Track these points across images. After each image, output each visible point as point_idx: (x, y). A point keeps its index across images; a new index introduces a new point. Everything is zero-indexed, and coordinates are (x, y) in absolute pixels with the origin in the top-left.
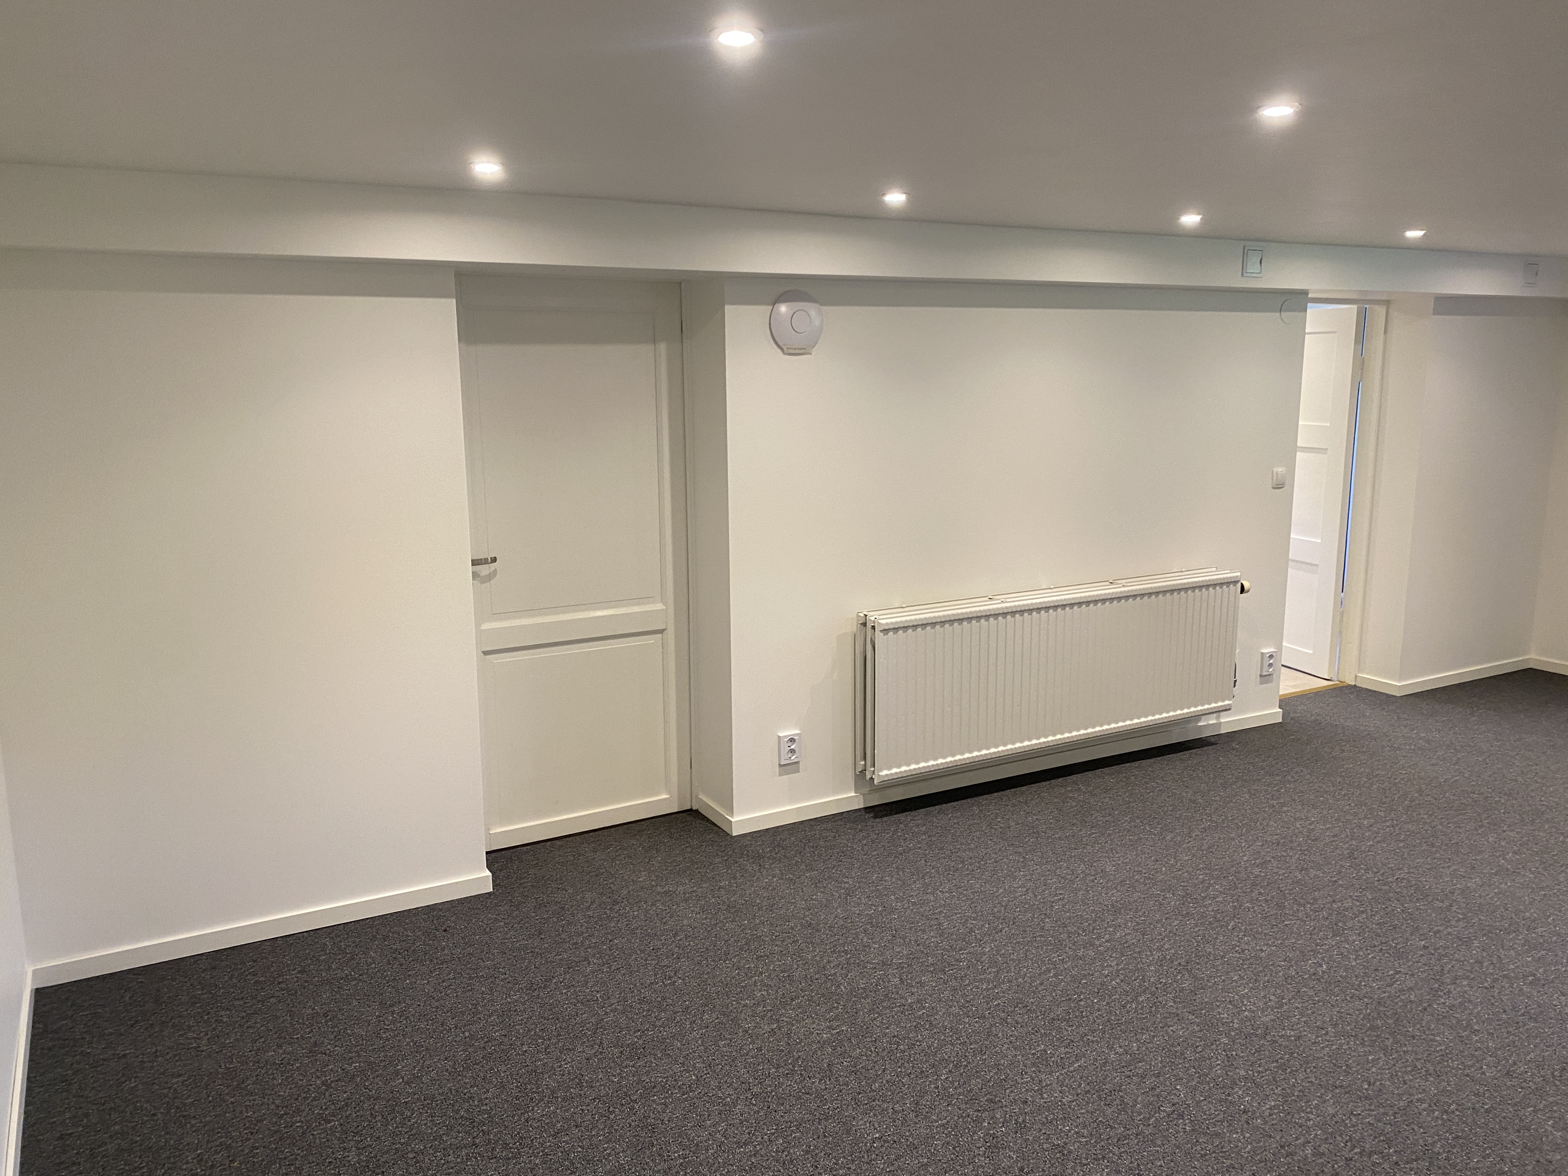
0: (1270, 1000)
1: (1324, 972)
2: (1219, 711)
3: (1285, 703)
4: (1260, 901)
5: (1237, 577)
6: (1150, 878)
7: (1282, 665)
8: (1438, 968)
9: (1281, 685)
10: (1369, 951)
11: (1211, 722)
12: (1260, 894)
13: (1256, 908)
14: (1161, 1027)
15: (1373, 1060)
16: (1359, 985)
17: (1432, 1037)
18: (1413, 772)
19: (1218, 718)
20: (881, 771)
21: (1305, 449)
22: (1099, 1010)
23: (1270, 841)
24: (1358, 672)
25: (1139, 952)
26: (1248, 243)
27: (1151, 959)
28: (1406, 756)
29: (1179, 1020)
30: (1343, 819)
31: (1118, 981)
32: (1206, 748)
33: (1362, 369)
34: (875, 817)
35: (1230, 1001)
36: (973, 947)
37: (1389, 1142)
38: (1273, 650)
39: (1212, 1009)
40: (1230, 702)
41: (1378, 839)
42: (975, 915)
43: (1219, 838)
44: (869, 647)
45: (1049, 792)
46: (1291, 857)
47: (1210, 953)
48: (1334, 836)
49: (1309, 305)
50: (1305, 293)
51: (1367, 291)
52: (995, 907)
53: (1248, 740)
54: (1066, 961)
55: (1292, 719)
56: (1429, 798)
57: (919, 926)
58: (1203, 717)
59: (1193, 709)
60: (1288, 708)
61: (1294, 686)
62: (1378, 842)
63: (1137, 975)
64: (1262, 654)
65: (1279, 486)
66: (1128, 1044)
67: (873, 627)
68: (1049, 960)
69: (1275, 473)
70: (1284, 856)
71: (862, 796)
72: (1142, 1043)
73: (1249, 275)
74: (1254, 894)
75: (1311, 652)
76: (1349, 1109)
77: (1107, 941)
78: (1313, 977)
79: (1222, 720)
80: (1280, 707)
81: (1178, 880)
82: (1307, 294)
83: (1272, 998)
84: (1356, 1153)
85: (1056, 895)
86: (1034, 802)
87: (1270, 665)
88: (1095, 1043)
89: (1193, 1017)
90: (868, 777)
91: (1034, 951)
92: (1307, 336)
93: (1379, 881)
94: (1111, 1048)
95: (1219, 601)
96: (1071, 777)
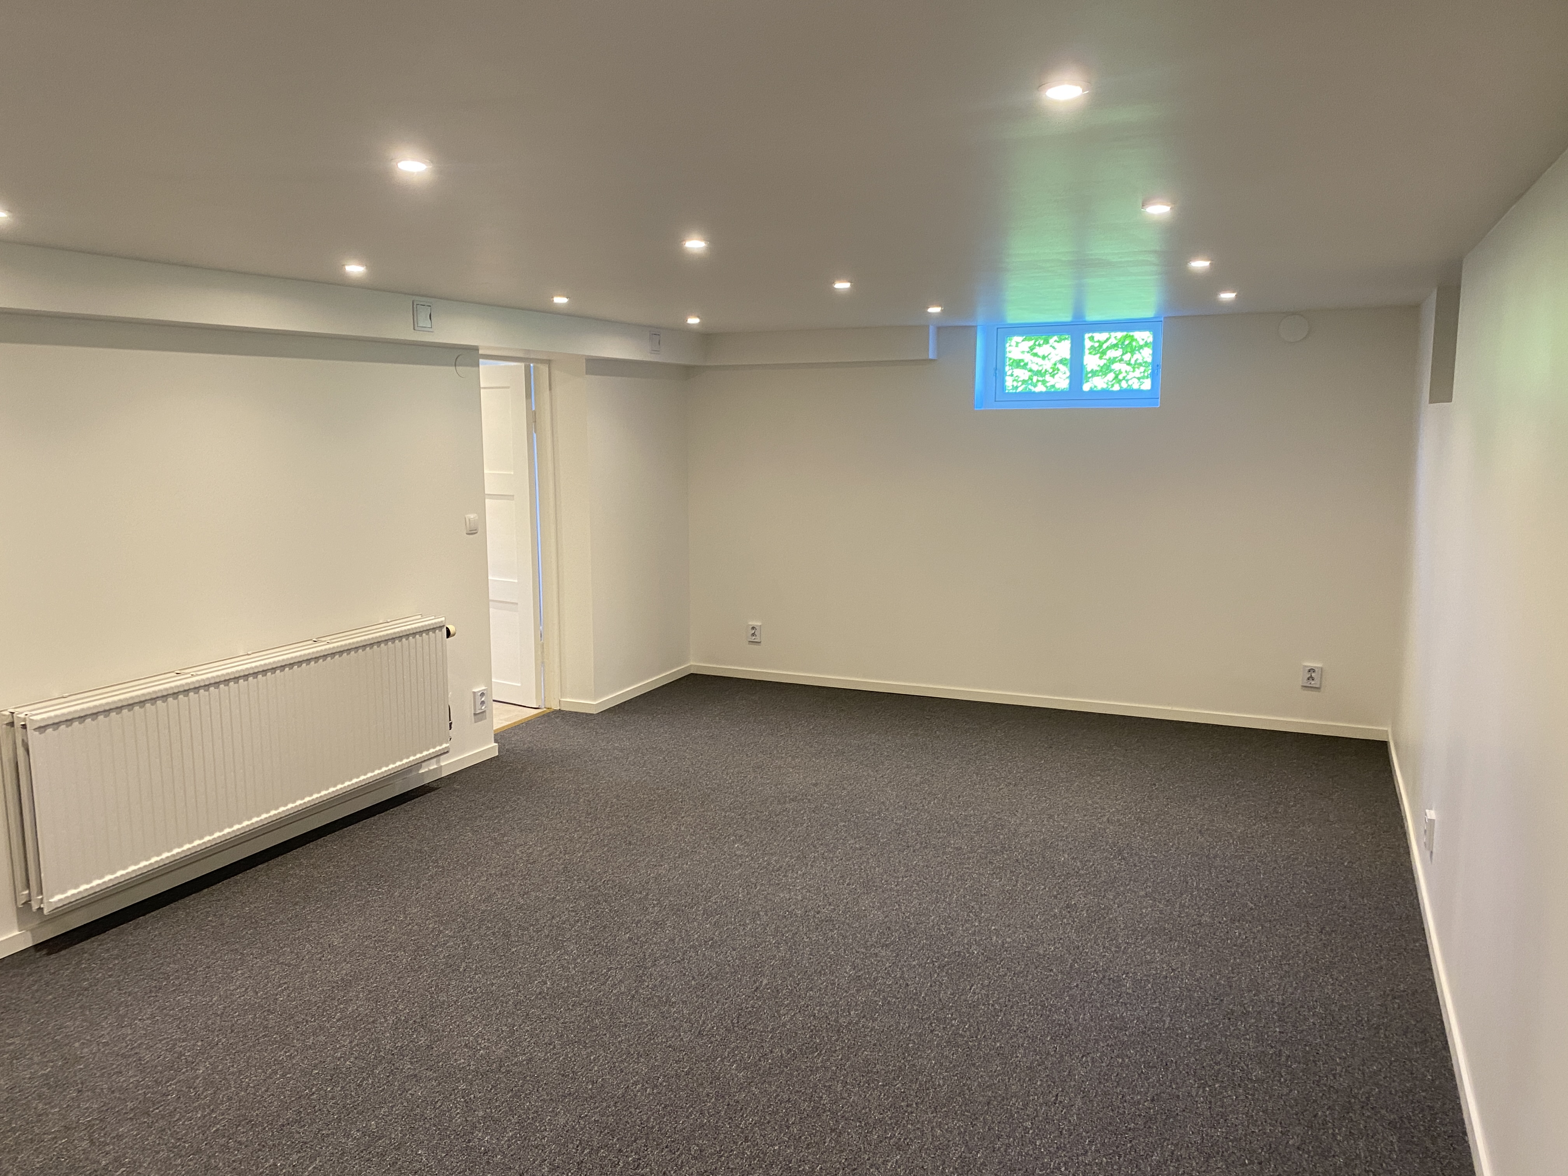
0: (503, 1031)
1: (548, 989)
2: (438, 756)
3: (500, 737)
4: (488, 935)
5: (442, 622)
6: (380, 941)
7: (494, 701)
8: (641, 955)
9: (495, 720)
10: (585, 957)
11: (432, 768)
12: (488, 928)
13: (485, 944)
14: (400, 1095)
15: (594, 1059)
16: (579, 991)
17: (640, 1021)
18: (611, 779)
19: (438, 762)
20: (52, 896)
21: (492, 496)
22: (333, 1098)
23: (494, 874)
24: (561, 697)
25: (373, 1022)
26: (417, 298)
27: (385, 1025)
28: (605, 767)
29: (416, 1081)
30: (556, 837)
31: (352, 1059)
32: (429, 794)
33: (535, 422)
34: (49, 954)
35: (466, 1045)
36: (184, 1073)
37: (612, 1134)
38: (484, 688)
39: (449, 1058)
40: (448, 745)
41: (587, 848)
42: (185, 1036)
43: (447, 882)
44: (21, 751)
45: (267, 875)
46: (514, 884)
47: (444, 1001)
48: (550, 855)
49: (481, 360)
50: (475, 349)
51: (529, 351)
52: (209, 1019)
53: (468, 779)
54: (295, 1055)
55: (508, 750)
56: (625, 801)
57: (113, 1069)
58: (423, 764)
59: (412, 758)
60: (503, 741)
61: (506, 720)
62: (587, 851)
63: (371, 1046)
64: (474, 693)
65: (472, 532)
66: (367, 1125)
67: (24, 726)
68: (275, 1060)
69: (467, 520)
70: (507, 885)
71: (29, 933)
72: (380, 1119)
73: (420, 329)
74: (483, 931)
75: (519, 685)
76: (578, 1114)
77: (338, 1020)
78: (539, 996)
79: (443, 764)
80: (496, 741)
81: (408, 936)
82: (478, 350)
83: (504, 1028)
84: (585, 1155)
85: (280, 986)
86: (250, 890)
87: (483, 703)
88: (331, 1136)
89: (431, 1073)
90: (35, 907)
91: (257, 1056)
92: (482, 391)
93: (589, 888)
94: (347, 1135)
95: (427, 647)
96: (291, 853)
